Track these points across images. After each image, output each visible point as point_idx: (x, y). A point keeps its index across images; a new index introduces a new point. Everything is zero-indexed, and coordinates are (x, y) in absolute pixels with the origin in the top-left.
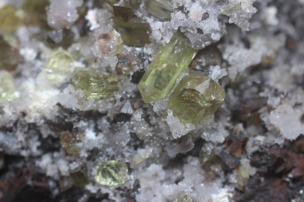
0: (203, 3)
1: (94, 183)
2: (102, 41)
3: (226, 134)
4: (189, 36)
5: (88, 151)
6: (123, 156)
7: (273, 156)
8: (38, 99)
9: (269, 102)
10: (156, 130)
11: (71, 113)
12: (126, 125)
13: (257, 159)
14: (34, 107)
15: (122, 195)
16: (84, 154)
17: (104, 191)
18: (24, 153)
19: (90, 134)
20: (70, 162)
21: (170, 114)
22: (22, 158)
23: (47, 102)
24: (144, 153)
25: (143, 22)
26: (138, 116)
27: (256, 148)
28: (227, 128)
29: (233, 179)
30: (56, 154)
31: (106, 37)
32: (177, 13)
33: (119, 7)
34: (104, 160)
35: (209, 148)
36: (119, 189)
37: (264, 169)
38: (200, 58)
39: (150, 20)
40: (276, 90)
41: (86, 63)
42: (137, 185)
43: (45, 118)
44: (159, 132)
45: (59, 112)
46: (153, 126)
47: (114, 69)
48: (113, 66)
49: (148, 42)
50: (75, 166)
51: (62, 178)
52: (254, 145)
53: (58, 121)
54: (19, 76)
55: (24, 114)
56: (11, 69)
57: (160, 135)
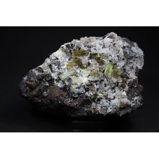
1: (98, 96)
2: (95, 65)
3: (122, 80)
4: (112, 61)
6: (104, 89)
7: (132, 83)
8: (84, 80)
9: (128, 73)
10: (109, 82)
11: (92, 81)
12: (103, 82)
13: (129, 84)
14: (84, 82)
15: (105, 97)
16: (96, 90)
17: (101, 97)
18: (83, 92)
19: (95, 86)
20: (93, 92)
22: (82, 93)
23: (86, 80)
24: (108, 87)
26: (105, 79)
27: (129, 82)
28: (122, 79)
29: (125, 89)
30: (89, 91)
31: (96, 64)
33: (98, 57)
34: (100, 90)
35: (120, 84)
36: (104, 96)
37: (130, 86)
38: (114, 65)
39: (103, 59)
40: (128, 70)
41: (91, 71)
42: (107, 95)
43: (86, 84)
45: (89, 82)
46: (108, 81)
48: (99, 70)
49: (104, 64)
50: (94, 93)
51: (92, 96)
52: (128, 81)
53: (89, 84)
54: (77, 76)
55: (82, 84)
56: (75, 75)
57: (110, 83)
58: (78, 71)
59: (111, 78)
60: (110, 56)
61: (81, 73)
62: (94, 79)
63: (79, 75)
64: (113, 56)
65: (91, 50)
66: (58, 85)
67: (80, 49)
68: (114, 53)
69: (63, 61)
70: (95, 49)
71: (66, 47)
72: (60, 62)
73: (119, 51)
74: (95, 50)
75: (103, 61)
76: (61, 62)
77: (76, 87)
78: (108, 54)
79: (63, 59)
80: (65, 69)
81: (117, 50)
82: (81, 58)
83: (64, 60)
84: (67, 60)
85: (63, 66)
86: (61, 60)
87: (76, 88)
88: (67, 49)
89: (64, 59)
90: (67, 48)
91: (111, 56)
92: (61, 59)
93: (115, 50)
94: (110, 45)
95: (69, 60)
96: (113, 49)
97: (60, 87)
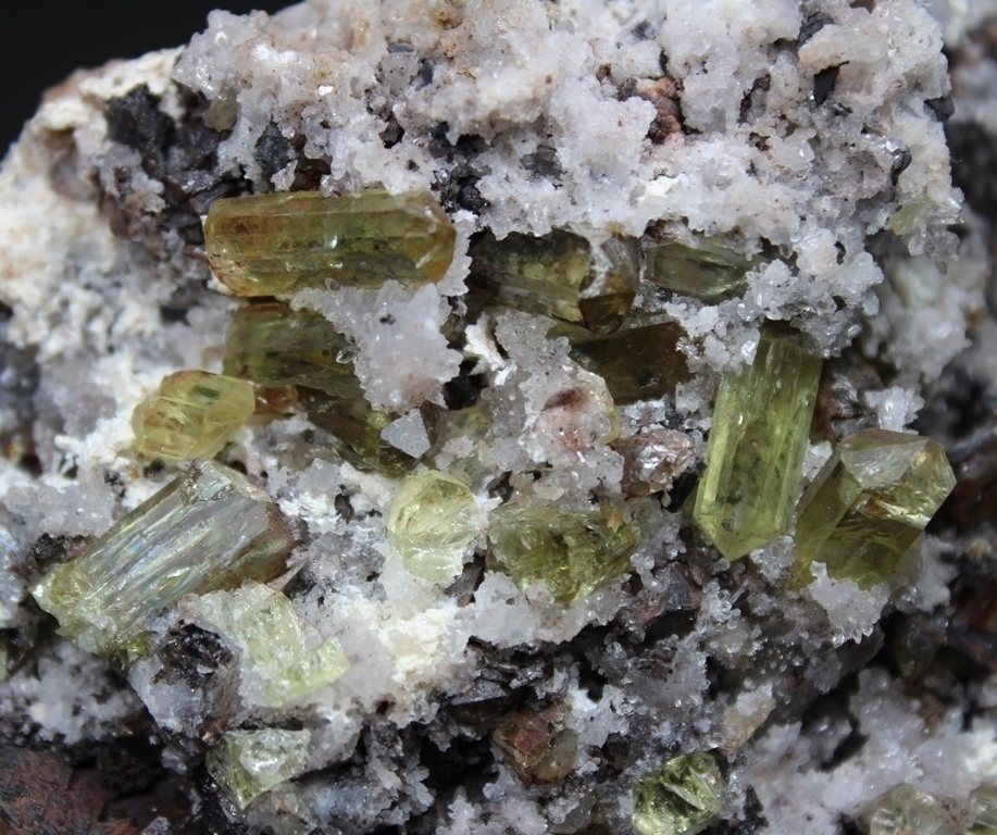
0: (825, 216)
2: (559, 412)
3: (948, 575)
4: (808, 326)
5: (594, 752)
6: (697, 734)
10: (772, 627)
11: (521, 657)
12: (689, 642)
14: (409, 674)
16: (586, 765)
18: (398, 818)
19: (580, 701)
21: (820, 573)
23: (440, 646)
24: (755, 700)
25: (657, 320)
26: (718, 604)
28: (946, 558)
30: (489, 790)
31: (569, 399)
32: (765, 268)
33: (597, 299)
34: (653, 765)
38: (833, 381)
39: (675, 310)
42: (753, 807)
44: (782, 633)
45: (481, 663)
47: (618, 489)
48: (614, 478)
49: (686, 377)
53: (489, 691)
54: (300, 586)
55: (384, 707)
56: (276, 568)
57: (788, 640)
58: (312, 507)
59: (796, 578)
60: (769, 251)
61: (361, 532)
62: (550, 619)
63: (323, 569)
64: (814, 247)
65: (489, 188)
66: (38, 713)
67: (313, 172)
68: (825, 204)
69: (87, 335)
70: (543, 165)
71: (101, 125)
72: (33, 349)
73: (896, 172)
74: (546, 187)
75: (674, 330)
76: (59, 358)
77: (302, 760)
78: (736, 233)
79: (77, 312)
80: (113, 480)
81: (864, 163)
82: (338, 307)
83: (98, 327)
84: (138, 313)
85: (87, 426)
86: (57, 320)
87: (305, 779)
88: (122, 177)
89: (93, 313)
90: (133, 159)
91: (791, 260)
92: (55, 303)
93: (836, 163)
94: (763, 83)
95: (172, 314)
96: (803, 137)
97: (72, 737)
